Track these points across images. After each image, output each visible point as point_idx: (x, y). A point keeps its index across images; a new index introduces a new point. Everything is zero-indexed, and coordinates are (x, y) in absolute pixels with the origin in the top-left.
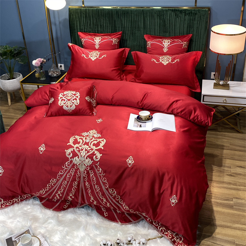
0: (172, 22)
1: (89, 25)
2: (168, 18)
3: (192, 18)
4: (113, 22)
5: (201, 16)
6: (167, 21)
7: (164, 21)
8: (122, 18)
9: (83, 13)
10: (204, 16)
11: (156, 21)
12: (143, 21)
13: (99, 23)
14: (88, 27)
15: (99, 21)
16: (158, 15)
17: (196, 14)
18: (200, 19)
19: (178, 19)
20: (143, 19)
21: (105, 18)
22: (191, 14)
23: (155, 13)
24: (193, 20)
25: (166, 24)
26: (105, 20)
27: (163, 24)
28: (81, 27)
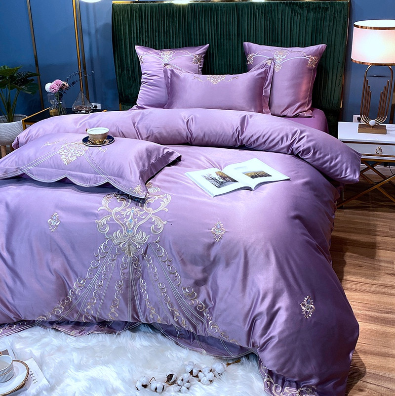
0: (286, 23)
1: (145, 31)
2: (280, 17)
3: (319, 16)
4: (186, 26)
5: (336, 13)
6: (277, 23)
7: (273, 23)
8: (201, 18)
9: (136, 12)
10: (341, 13)
11: (260, 22)
12: (236, 23)
15: (161, 24)
16: (262, 13)
17: (327, 9)
18: (334, 17)
19: (296, 18)
20: (236, 20)
21: (173, 18)
22: (318, 9)
23: (257, 9)
24: (321, 20)
25: (277, 26)
26: (173, 22)
27: (271, 27)
28: (131, 35)
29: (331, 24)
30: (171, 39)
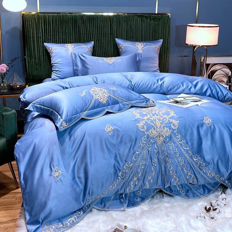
1: (49, 32)
3: (156, 23)
5: (165, 21)
9: (42, 19)
10: (167, 21)
13: (61, 29)
14: (47, 34)
15: (60, 27)
16: (124, 21)
17: (160, 19)
18: (164, 24)
19: (144, 24)
22: (155, 19)
23: (122, 19)
24: (157, 25)
26: (68, 26)
28: (38, 34)
29: (163, 27)
30: (67, 37)
